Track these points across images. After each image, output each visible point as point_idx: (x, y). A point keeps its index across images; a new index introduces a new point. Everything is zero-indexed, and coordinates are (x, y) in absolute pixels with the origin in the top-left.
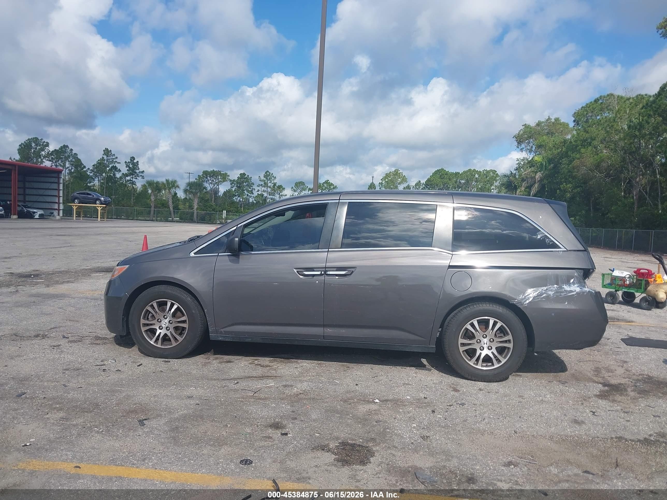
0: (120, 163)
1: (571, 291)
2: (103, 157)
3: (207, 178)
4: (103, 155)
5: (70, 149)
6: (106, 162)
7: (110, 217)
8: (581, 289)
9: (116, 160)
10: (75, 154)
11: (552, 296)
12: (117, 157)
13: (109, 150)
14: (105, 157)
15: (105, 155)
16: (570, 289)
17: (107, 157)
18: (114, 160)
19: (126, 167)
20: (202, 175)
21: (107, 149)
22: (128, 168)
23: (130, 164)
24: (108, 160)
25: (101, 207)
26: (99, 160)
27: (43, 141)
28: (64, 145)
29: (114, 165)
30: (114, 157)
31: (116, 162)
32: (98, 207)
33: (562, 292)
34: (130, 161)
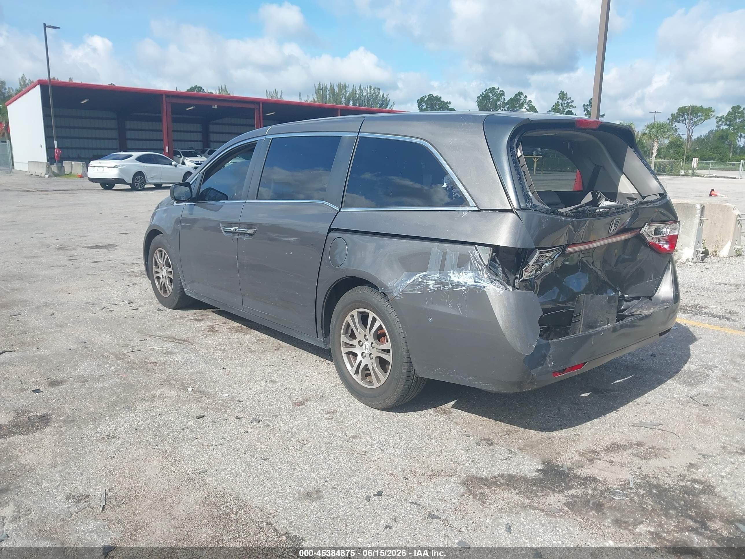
0: (576, 107)
1: (459, 285)
2: (558, 102)
3: (683, 116)
4: (558, 99)
5: (524, 96)
6: (560, 107)
7: (554, 169)
8: (475, 282)
9: (572, 104)
10: (530, 101)
11: (432, 288)
12: (573, 101)
13: (565, 93)
14: (560, 101)
15: (561, 99)
16: (459, 280)
17: (562, 101)
18: (570, 105)
19: (584, 111)
20: (677, 113)
21: (562, 92)
22: (586, 112)
23: (589, 107)
24: (563, 105)
25: (537, 158)
26: (554, 106)
27: (499, 90)
28: (519, 93)
29: (570, 110)
30: (569, 101)
31: (571, 106)
32: (534, 158)
33: (447, 284)
34: (588, 104)
